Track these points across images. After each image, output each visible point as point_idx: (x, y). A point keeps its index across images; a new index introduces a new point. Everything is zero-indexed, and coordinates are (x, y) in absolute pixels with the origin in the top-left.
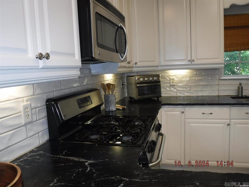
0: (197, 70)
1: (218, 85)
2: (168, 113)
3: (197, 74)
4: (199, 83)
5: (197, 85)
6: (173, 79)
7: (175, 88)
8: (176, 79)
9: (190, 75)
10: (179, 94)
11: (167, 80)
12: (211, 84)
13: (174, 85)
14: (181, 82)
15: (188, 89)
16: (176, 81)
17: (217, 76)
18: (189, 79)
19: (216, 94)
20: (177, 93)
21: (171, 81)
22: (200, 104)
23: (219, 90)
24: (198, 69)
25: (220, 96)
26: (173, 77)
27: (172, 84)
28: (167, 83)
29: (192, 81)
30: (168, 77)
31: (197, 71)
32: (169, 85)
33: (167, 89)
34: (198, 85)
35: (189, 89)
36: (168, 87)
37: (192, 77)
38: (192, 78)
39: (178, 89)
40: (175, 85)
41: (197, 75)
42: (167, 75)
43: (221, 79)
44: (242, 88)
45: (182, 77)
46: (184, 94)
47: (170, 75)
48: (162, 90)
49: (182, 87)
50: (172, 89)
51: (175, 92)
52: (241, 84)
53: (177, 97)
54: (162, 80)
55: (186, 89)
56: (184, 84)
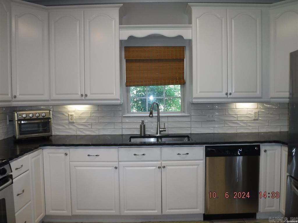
0: (98, 105)
1: (122, 123)
2: (51, 155)
4: (100, 121)
5: (98, 123)
6: (72, 115)
7: (74, 126)
8: (75, 116)
9: (90, 112)
10: (79, 133)
11: (65, 116)
12: (114, 122)
13: (73, 123)
14: (80, 118)
15: (88, 127)
16: (75, 118)
17: (120, 113)
18: (90, 116)
19: (119, 133)
20: (76, 132)
21: (70, 117)
22: (84, 144)
23: (122, 129)
24: (100, 105)
25: (124, 135)
26: (72, 113)
27: (70, 121)
28: (66, 120)
29: (93, 117)
30: (67, 113)
31: (98, 107)
32: (67, 122)
33: (66, 127)
34: (100, 123)
35: (90, 126)
36: (66, 125)
37: (93, 113)
38: (93, 115)
39: (77, 127)
40: (75, 122)
41: (98, 111)
42: (65, 110)
43: (124, 116)
44: (144, 126)
45: (82, 113)
46: (84, 133)
47: (69, 111)
48: (60, 127)
49: (82, 125)
50: (71, 127)
51: (75, 131)
52: (143, 122)
53: (77, 136)
54: (60, 116)
55: (87, 126)
56: (84, 121)
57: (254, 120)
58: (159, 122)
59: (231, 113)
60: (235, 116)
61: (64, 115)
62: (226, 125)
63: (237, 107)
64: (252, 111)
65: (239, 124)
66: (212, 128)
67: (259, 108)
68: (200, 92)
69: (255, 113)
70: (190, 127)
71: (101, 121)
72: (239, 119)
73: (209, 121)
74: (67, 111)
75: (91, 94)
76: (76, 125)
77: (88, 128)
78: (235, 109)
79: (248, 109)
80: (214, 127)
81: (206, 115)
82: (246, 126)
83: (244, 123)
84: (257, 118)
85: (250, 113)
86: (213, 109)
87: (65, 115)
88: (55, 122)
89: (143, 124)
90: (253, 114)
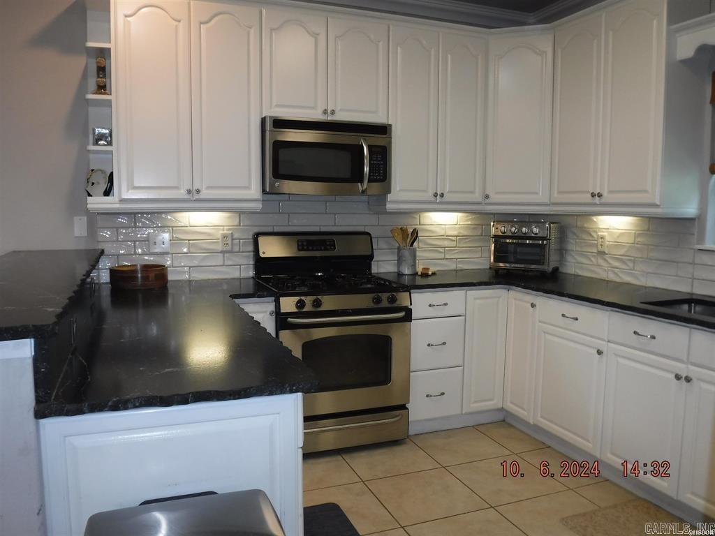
0: (650, 218)
1: (694, 263)
3: (648, 230)
4: (651, 254)
5: (647, 258)
6: (602, 238)
7: (605, 260)
8: (608, 238)
9: (634, 232)
10: (612, 277)
11: (593, 239)
12: (677, 260)
13: (604, 253)
14: (617, 245)
15: (628, 266)
16: (607, 243)
18: (633, 242)
19: (686, 287)
20: (608, 273)
21: (600, 241)
23: (693, 278)
24: (652, 218)
25: (695, 294)
26: (603, 232)
27: (600, 248)
28: (593, 245)
29: (638, 246)
30: (596, 232)
31: (649, 221)
32: (595, 250)
33: (592, 261)
34: (651, 259)
35: (631, 265)
36: (593, 256)
37: (639, 235)
38: (639, 239)
39: (610, 264)
40: (607, 252)
41: (648, 232)
42: (594, 227)
45: (621, 234)
46: (620, 277)
47: (599, 228)
48: (584, 260)
49: (618, 259)
50: (601, 262)
51: (605, 270)
53: (608, 281)
54: (585, 237)
55: (626, 264)
56: (622, 252)
61: (590, 234)
71: (654, 254)
74: (596, 228)
75: (611, 192)
76: (607, 259)
77: (627, 268)
87: (593, 237)
88: (578, 249)
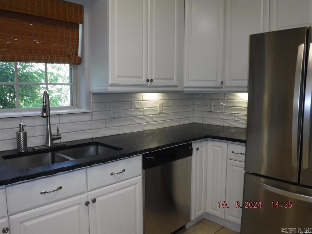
44: (25, 134)
52: (21, 128)
57: (159, 113)
58: (50, 124)
59: (137, 106)
60: (142, 110)
62: (133, 123)
63: (144, 98)
64: (157, 103)
65: (145, 119)
66: (118, 128)
67: (163, 100)
68: (118, 76)
69: (160, 105)
70: (91, 128)
72: (146, 113)
73: (115, 118)
78: (141, 101)
79: (154, 101)
80: (120, 126)
81: (111, 111)
82: (152, 121)
83: (150, 118)
84: (161, 112)
85: (154, 105)
86: (118, 101)
89: (23, 130)
90: (158, 107)
